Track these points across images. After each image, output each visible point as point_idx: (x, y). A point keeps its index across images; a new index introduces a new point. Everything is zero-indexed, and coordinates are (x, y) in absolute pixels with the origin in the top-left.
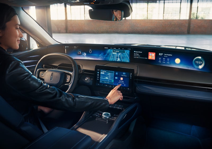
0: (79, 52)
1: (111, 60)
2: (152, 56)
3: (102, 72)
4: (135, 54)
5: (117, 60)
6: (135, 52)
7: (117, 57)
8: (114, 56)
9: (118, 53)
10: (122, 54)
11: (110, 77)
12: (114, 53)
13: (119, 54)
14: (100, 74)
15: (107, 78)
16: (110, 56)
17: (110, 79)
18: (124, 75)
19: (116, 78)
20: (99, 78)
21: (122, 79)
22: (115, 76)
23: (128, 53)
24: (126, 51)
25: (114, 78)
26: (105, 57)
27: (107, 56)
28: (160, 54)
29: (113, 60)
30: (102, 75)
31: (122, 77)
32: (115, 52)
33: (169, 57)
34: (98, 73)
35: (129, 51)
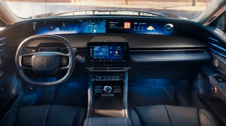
0: (51, 28)
1: (87, 32)
2: (127, 25)
3: (96, 48)
4: (111, 25)
5: (93, 31)
6: (111, 22)
7: (93, 29)
8: (89, 28)
9: (93, 25)
10: (98, 25)
11: (105, 52)
12: (89, 25)
13: (95, 26)
14: (93, 50)
15: (101, 53)
16: (86, 28)
17: (105, 54)
18: (119, 48)
19: (111, 52)
20: (93, 55)
21: (117, 52)
22: (110, 50)
23: (104, 24)
24: (102, 23)
25: (109, 52)
26: (80, 30)
27: (82, 29)
28: (135, 23)
29: (89, 32)
30: (96, 51)
31: (117, 51)
32: (91, 24)
33: (142, 25)
34: (91, 49)
35: (105, 22)
